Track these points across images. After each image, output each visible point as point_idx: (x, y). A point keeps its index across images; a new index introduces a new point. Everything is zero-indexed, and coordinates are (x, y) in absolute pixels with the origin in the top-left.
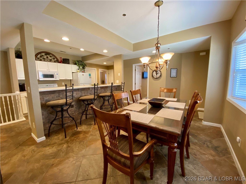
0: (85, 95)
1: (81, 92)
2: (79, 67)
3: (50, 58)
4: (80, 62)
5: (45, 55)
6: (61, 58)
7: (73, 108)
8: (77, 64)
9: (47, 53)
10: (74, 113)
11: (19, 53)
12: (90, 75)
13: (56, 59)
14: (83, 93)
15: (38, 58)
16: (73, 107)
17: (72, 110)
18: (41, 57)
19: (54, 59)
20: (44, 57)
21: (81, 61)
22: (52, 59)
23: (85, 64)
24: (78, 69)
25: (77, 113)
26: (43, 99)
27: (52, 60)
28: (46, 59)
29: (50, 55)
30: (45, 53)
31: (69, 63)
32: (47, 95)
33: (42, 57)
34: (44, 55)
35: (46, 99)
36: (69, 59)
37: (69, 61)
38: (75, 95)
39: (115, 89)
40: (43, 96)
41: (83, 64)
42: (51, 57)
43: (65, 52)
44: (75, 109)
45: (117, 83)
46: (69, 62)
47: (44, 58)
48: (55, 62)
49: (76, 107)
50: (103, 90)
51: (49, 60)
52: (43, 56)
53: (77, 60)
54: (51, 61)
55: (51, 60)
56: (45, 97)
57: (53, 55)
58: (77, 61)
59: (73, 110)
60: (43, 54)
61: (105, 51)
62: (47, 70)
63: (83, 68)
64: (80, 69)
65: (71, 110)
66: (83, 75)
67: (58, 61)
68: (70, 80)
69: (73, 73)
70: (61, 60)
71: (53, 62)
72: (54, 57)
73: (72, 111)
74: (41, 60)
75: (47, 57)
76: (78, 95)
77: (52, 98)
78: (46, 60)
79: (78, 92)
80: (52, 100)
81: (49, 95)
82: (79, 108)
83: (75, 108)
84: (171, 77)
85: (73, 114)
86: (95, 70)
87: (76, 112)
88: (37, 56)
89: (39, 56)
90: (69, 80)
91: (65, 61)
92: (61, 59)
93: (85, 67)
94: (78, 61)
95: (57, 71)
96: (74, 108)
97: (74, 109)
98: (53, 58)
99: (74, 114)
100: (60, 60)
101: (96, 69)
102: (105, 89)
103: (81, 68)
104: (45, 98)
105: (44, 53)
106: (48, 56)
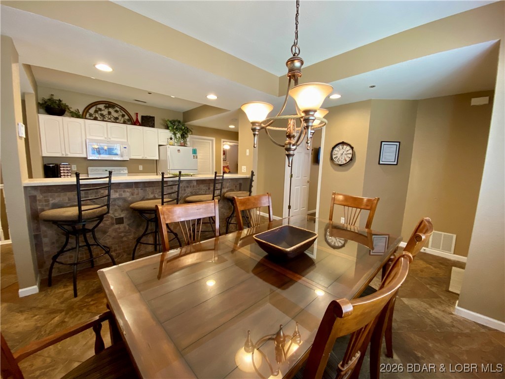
0: (154, 196)
1: (145, 191)
2: (175, 134)
3: (116, 115)
4: (177, 123)
5: (106, 107)
6: (137, 114)
7: (121, 226)
8: (170, 128)
9: (109, 105)
10: (125, 236)
11: (49, 103)
12: (195, 152)
13: (126, 117)
14: (150, 193)
15: (91, 115)
16: (123, 223)
17: (119, 228)
18: (96, 112)
19: (123, 116)
20: (102, 112)
21: (179, 122)
22: (119, 116)
23: (188, 129)
24: (171, 139)
25: (131, 237)
26: (47, 201)
27: (120, 118)
28: (107, 116)
29: (115, 109)
30: (106, 104)
31: (153, 126)
32: (56, 194)
33: (99, 112)
34: (103, 108)
35: (53, 202)
36: (154, 117)
37: (154, 121)
38: (129, 197)
39: (236, 187)
40: (45, 194)
41: (183, 128)
42: (116, 111)
43: (145, 102)
44: (127, 227)
45: (243, 171)
46: (154, 124)
47: (102, 115)
48: (124, 123)
49: (129, 222)
50: (202, 187)
51: (112, 119)
52: (100, 110)
53: (170, 119)
54: (117, 121)
55: (116, 119)
56: (51, 197)
57: (122, 109)
58: (170, 122)
59: (122, 229)
60: (102, 106)
61: (212, 97)
62: (105, 138)
63: (183, 136)
64: (176, 138)
65: (115, 230)
66: (179, 150)
67: (131, 122)
68: (156, 160)
69: (160, 147)
70: (137, 119)
71: (122, 122)
72: (124, 113)
73: (120, 230)
74: (96, 119)
75: (109, 113)
76: (135, 196)
77: (69, 199)
78: (107, 119)
79: (136, 191)
80: (68, 205)
81: (62, 194)
82: (138, 226)
83: (128, 225)
84: (381, 163)
85: (122, 237)
86: (212, 140)
87: (130, 235)
88: (88, 111)
89: (92, 111)
90: (154, 160)
91: (147, 122)
92: (137, 116)
93: (186, 134)
94: (173, 122)
95: (126, 141)
96: (125, 224)
97: (125, 228)
98: (121, 114)
99: (125, 239)
100: (135, 119)
101: (214, 139)
102: (209, 186)
103: (178, 135)
104: (51, 199)
105: (104, 105)
106: (110, 110)
